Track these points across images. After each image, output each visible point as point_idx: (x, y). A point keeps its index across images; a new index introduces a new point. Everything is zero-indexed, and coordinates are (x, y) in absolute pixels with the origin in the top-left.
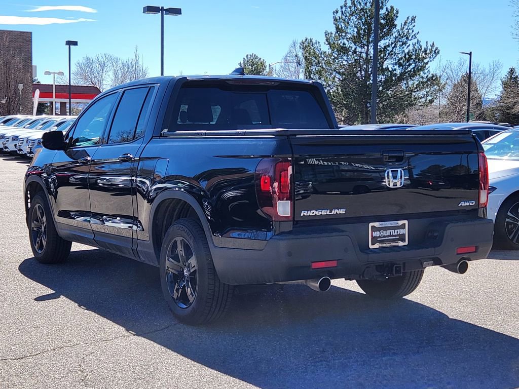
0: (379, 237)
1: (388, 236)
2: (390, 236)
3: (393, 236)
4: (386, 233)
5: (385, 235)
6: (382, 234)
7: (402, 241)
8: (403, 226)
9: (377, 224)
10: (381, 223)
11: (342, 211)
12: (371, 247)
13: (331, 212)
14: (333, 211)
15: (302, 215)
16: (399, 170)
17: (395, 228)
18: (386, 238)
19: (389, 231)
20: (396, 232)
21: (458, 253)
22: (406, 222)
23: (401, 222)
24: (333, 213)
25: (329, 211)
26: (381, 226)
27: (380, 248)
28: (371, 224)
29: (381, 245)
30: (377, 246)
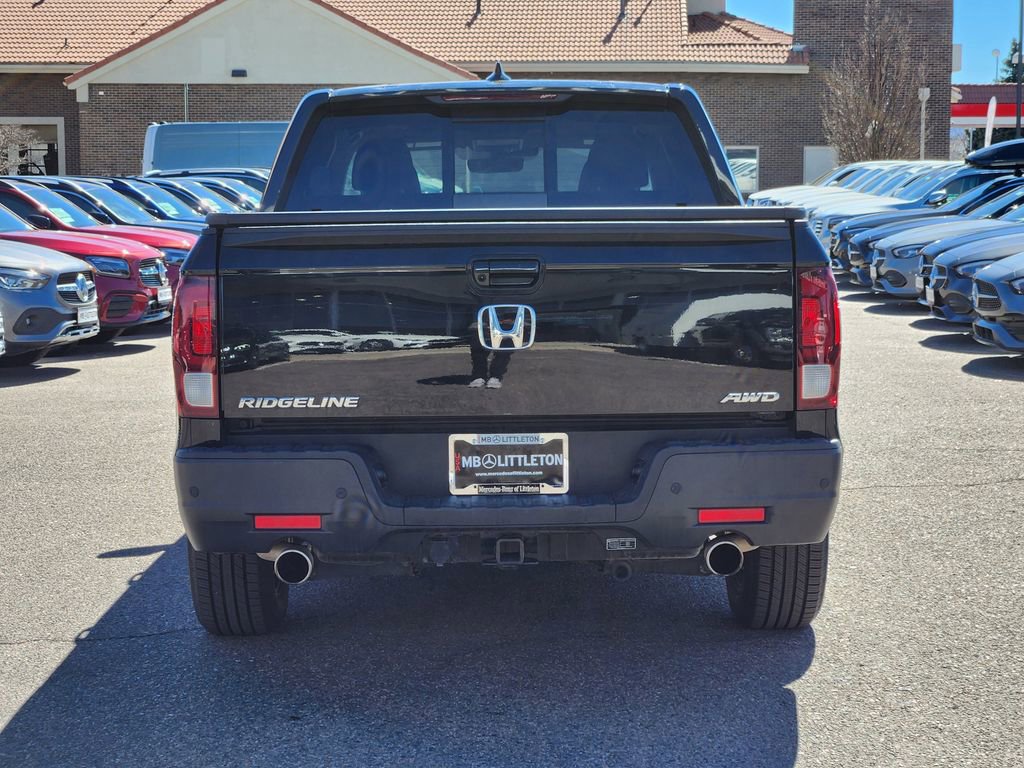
0: (482, 469)
1: (509, 469)
2: (516, 468)
3: (523, 468)
4: (503, 462)
5: (500, 465)
6: (489, 461)
7: (551, 483)
8: (555, 447)
9: (471, 438)
10: (484, 436)
11: (348, 402)
12: (454, 491)
13: (318, 401)
14: (325, 400)
15: (241, 405)
16: (521, 309)
17: (528, 450)
18: (504, 473)
19: (512, 457)
20: (533, 460)
21: (700, 521)
22: (563, 437)
23: (546, 438)
24: (323, 405)
25: (312, 400)
26: (484, 443)
27: (480, 495)
28: (454, 438)
29: (483, 490)
30: (472, 490)
